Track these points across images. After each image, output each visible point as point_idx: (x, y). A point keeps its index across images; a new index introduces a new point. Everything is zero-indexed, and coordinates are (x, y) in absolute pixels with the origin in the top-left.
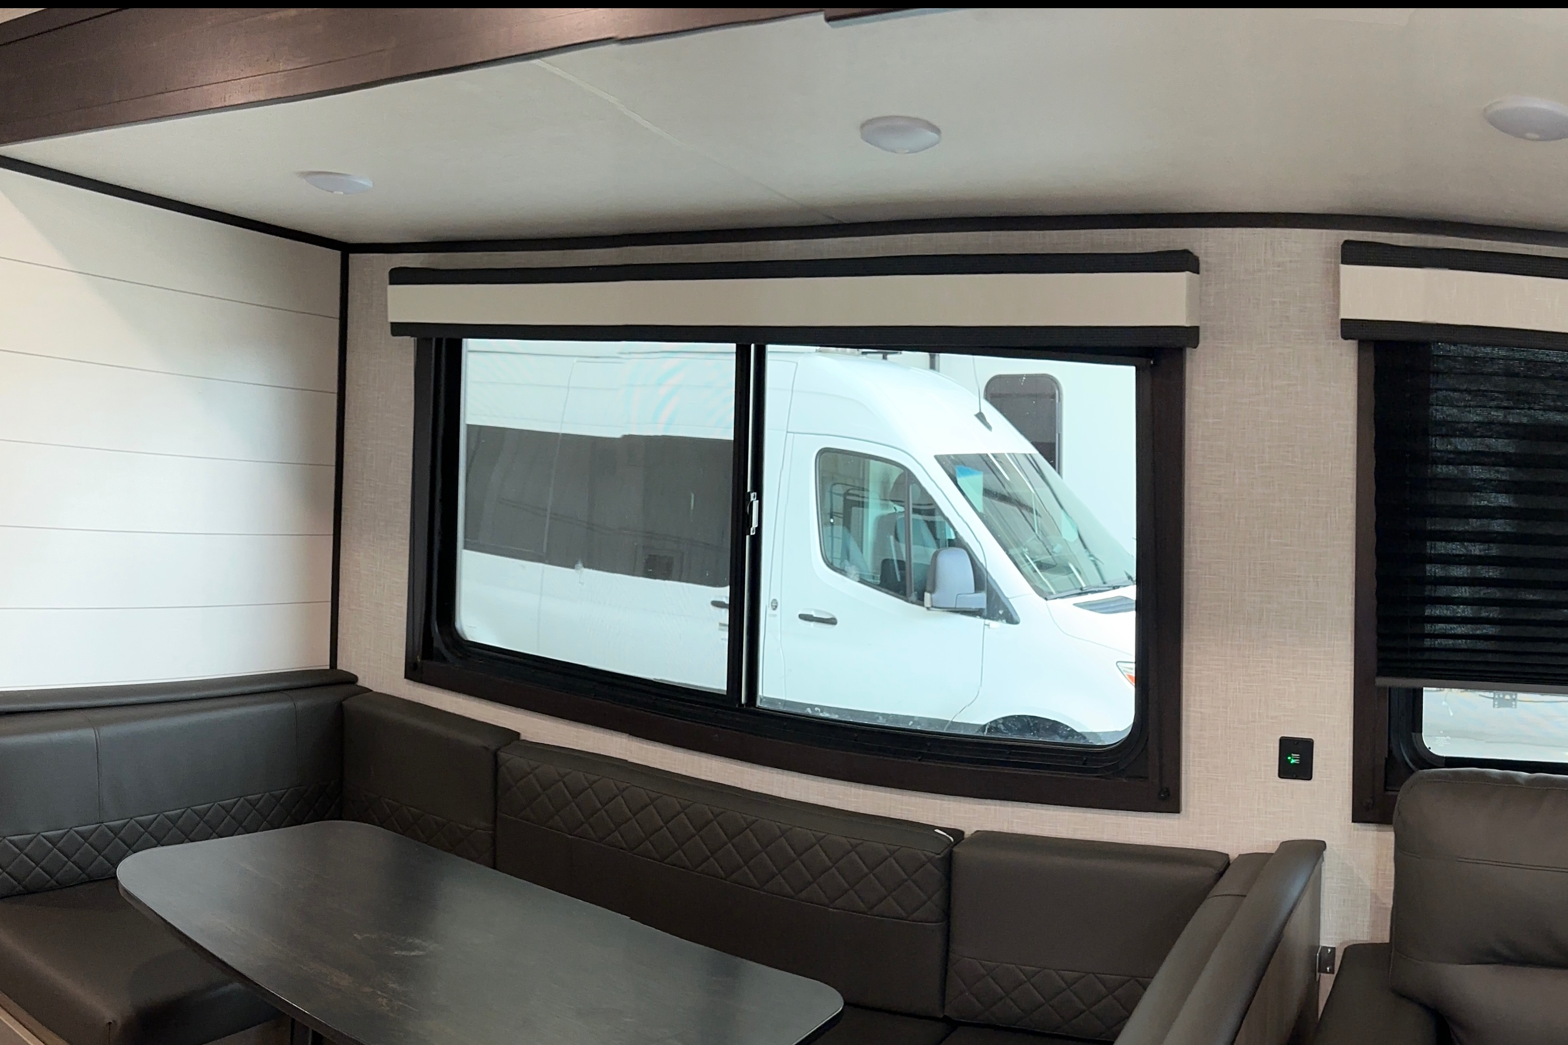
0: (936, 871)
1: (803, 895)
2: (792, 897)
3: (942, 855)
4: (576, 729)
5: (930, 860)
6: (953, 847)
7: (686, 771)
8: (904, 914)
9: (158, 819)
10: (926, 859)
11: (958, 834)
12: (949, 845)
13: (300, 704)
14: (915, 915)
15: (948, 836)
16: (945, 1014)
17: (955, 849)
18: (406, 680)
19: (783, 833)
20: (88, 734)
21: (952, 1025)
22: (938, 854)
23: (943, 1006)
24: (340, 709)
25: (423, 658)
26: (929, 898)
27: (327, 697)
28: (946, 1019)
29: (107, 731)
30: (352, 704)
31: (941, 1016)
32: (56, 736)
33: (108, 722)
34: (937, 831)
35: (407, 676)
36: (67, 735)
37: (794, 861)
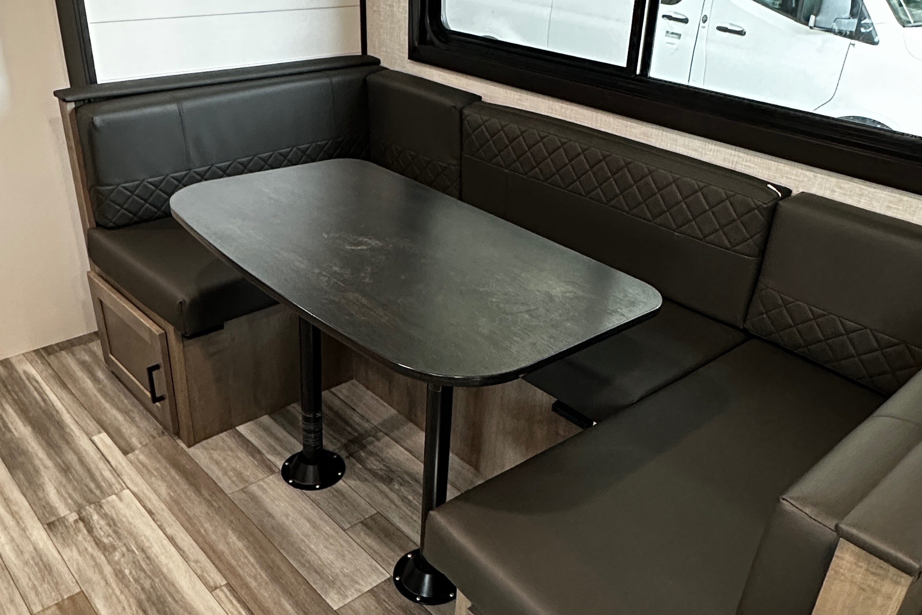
0: (761, 217)
1: (658, 220)
2: (650, 221)
3: (769, 205)
4: (519, 94)
5: (758, 207)
6: (778, 201)
7: (591, 124)
8: (729, 246)
9: (232, 166)
10: (754, 206)
11: (786, 192)
12: (776, 198)
13: (335, 80)
14: (738, 248)
15: (777, 191)
16: (745, 326)
17: (781, 203)
18: (409, 60)
19: (651, 172)
20: (173, 107)
21: (748, 336)
22: (765, 204)
23: (745, 321)
24: (365, 81)
25: (419, 44)
26: (752, 237)
27: (354, 75)
28: (745, 331)
29: (188, 105)
30: (374, 78)
31: (742, 328)
32: (148, 111)
33: (186, 98)
34: (769, 186)
35: (410, 57)
36: (156, 109)
37: (656, 194)
